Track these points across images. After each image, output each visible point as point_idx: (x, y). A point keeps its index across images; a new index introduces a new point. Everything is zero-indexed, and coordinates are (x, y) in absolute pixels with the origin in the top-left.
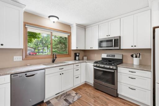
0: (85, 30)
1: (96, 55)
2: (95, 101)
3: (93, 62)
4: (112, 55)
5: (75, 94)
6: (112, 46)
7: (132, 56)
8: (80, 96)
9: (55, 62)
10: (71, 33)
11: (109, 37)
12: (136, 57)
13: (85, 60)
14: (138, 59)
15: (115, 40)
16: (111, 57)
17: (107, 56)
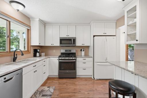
0: (45, 26)
1: (54, 51)
2: (67, 85)
3: (58, 57)
4: (69, 50)
5: (48, 87)
6: (71, 44)
7: (81, 50)
8: (54, 87)
9: (17, 61)
10: (30, 26)
11: (68, 37)
12: (83, 51)
13: (43, 56)
14: (84, 52)
15: (73, 39)
16: (68, 51)
17: (65, 51)
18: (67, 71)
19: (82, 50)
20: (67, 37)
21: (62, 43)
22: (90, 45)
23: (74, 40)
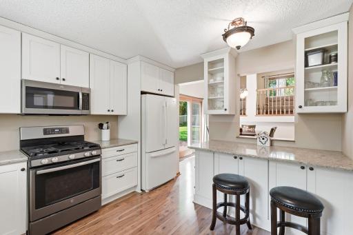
4: (60, 129)
12: (107, 128)
15: (83, 94)
16: (58, 133)
17: (45, 133)
18: (72, 200)
19: (105, 126)
20: (58, 82)
21: (35, 104)
22: (125, 114)
23: (87, 97)
